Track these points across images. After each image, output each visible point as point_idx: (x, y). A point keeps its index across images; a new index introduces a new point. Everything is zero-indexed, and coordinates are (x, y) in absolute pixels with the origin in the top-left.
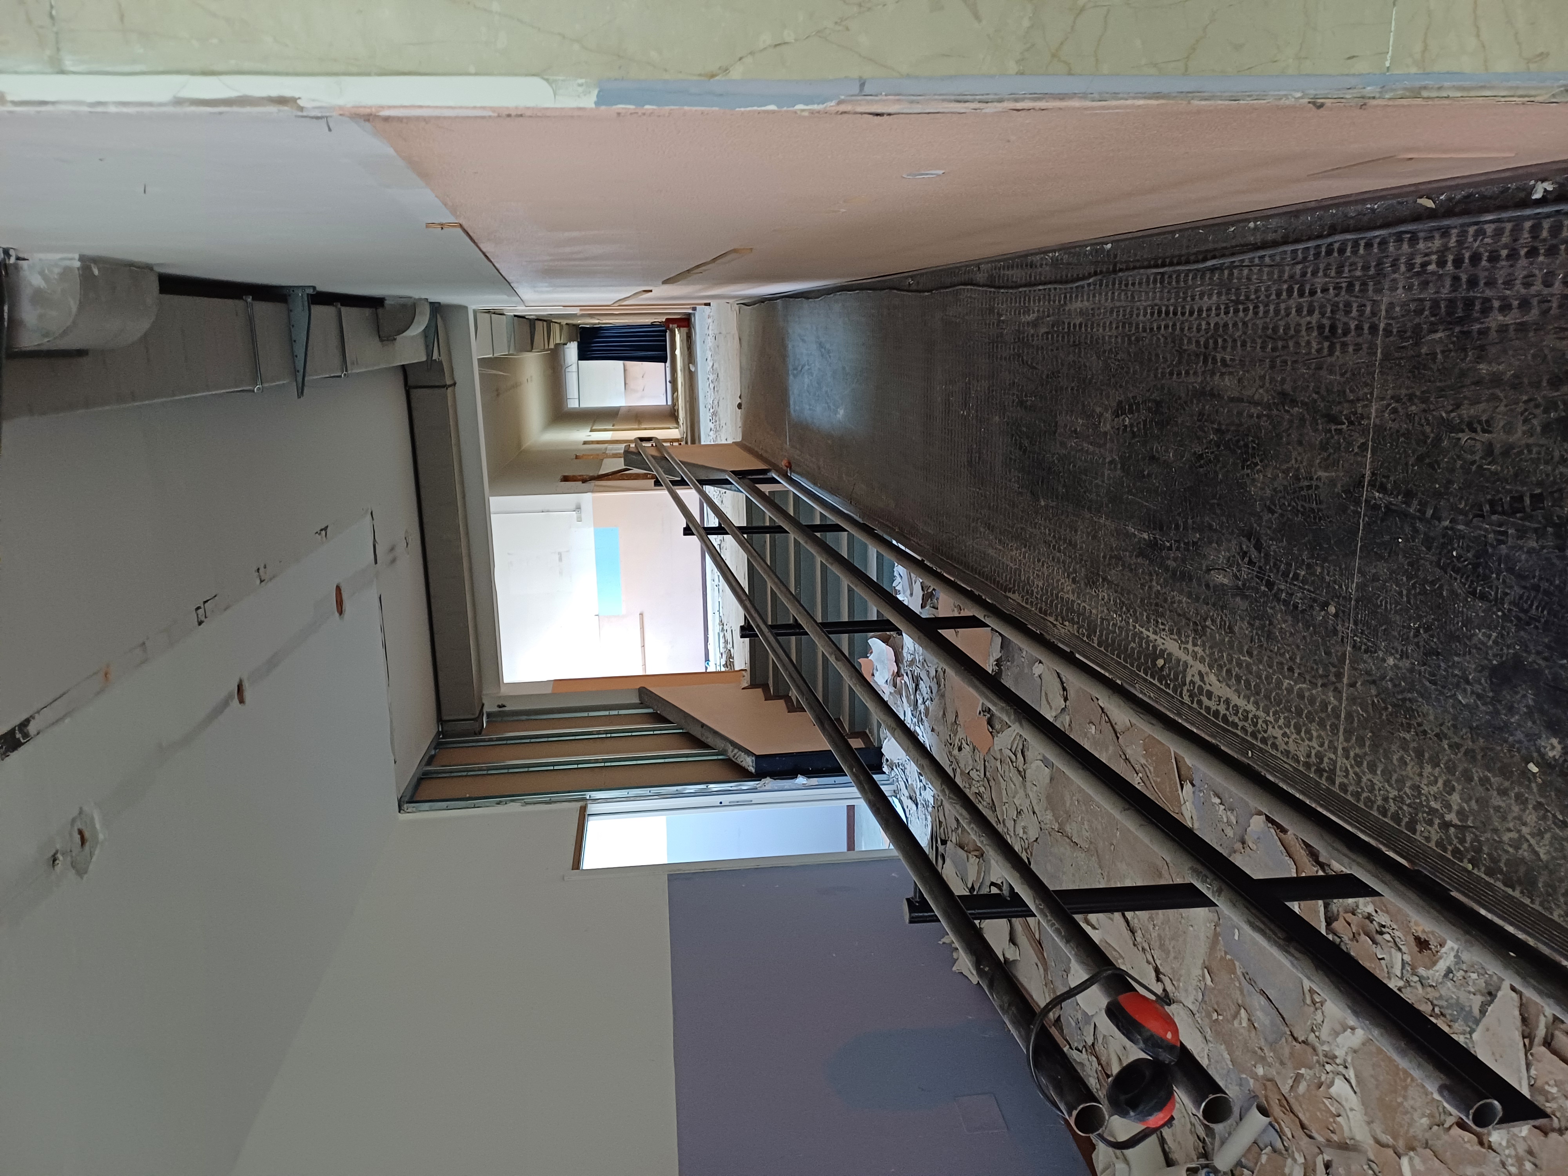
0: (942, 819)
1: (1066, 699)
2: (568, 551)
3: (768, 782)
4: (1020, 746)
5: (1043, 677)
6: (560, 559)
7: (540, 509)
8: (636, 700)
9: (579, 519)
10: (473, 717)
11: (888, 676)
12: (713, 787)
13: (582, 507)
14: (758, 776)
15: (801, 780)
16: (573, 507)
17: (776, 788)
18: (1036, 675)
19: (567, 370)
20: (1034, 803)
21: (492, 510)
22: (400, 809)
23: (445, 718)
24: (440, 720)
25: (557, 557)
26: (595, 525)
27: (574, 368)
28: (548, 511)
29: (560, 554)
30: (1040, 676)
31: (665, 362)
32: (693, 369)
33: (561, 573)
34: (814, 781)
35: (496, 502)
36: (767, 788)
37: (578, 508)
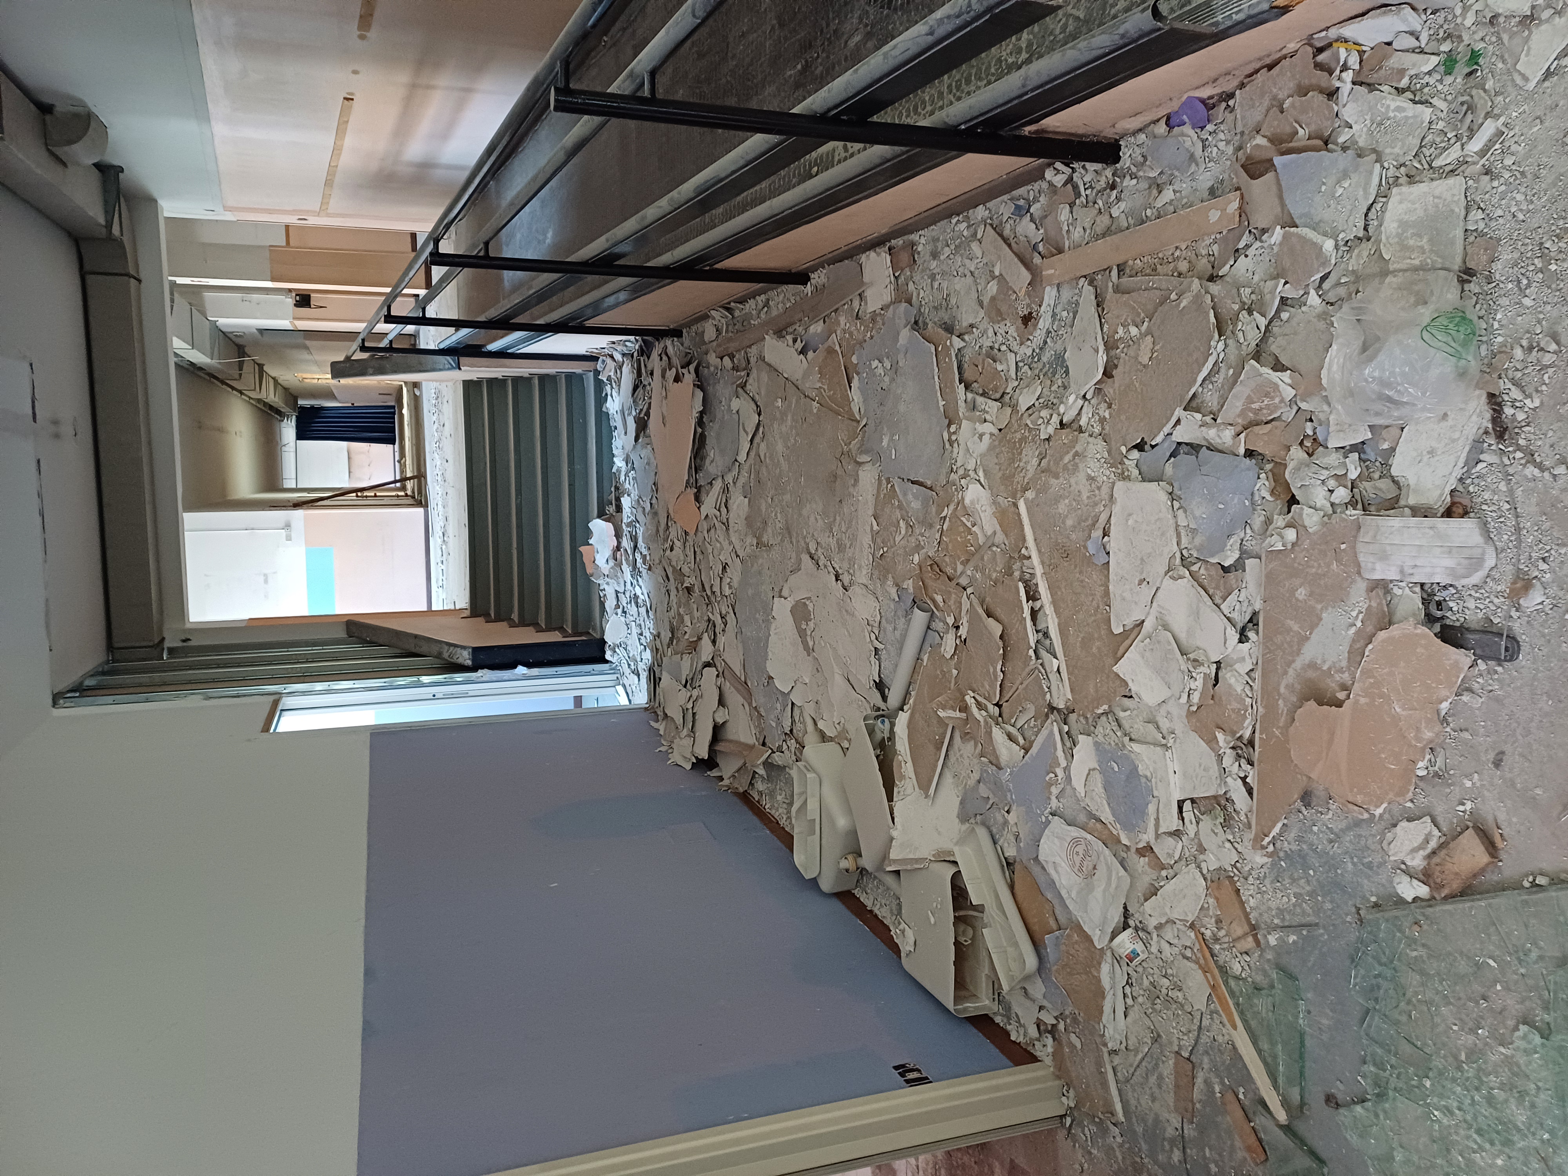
0: (659, 646)
1: (759, 415)
2: (275, 573)
3: (484, 674)
4: (724, 500)
5: (740, 412)
6: (266, 581)
7: (244, 527)
8: (343, 635)
9: (289, 538)
10: (151, 644)
11: (608, 553)
12: (425, 679)
13: (293, 525)
14: (474, 669)
15: (521, 670)
16: (282, 525)
17: (495, 679)
18: (734, 412)
19: (284, 449)
20: (737, 548)
21: (186, 527)
22: (55, 704)
23: (116, 645)
24: (110, 647)
25: (262, 578)
26: (307, 543)
27: (292, 444)
28: (253, 529)
29: (265, 575)
30: (738, 412)
31: (394, 444)
32: (418, 393)
33: (266, 597)
34: (535, 671)
35: (190, 520)
36: (484, 679)
37: (288, 526)
